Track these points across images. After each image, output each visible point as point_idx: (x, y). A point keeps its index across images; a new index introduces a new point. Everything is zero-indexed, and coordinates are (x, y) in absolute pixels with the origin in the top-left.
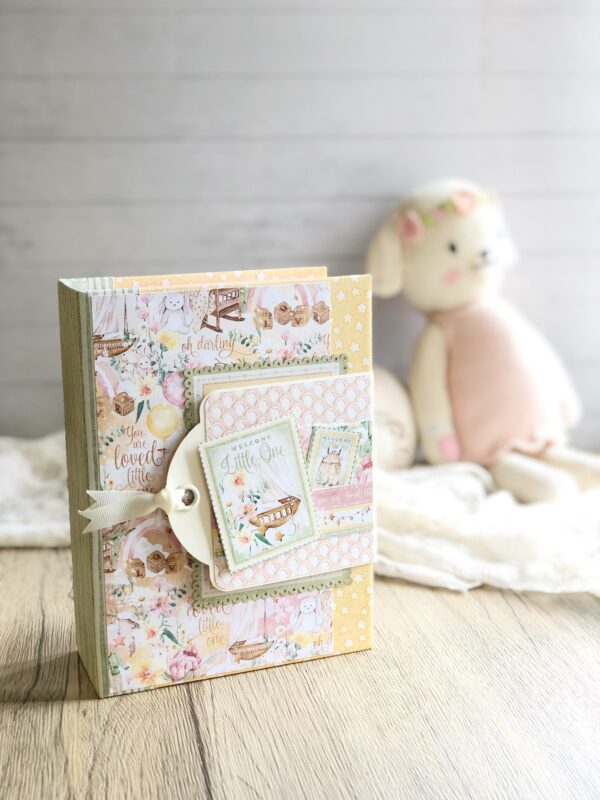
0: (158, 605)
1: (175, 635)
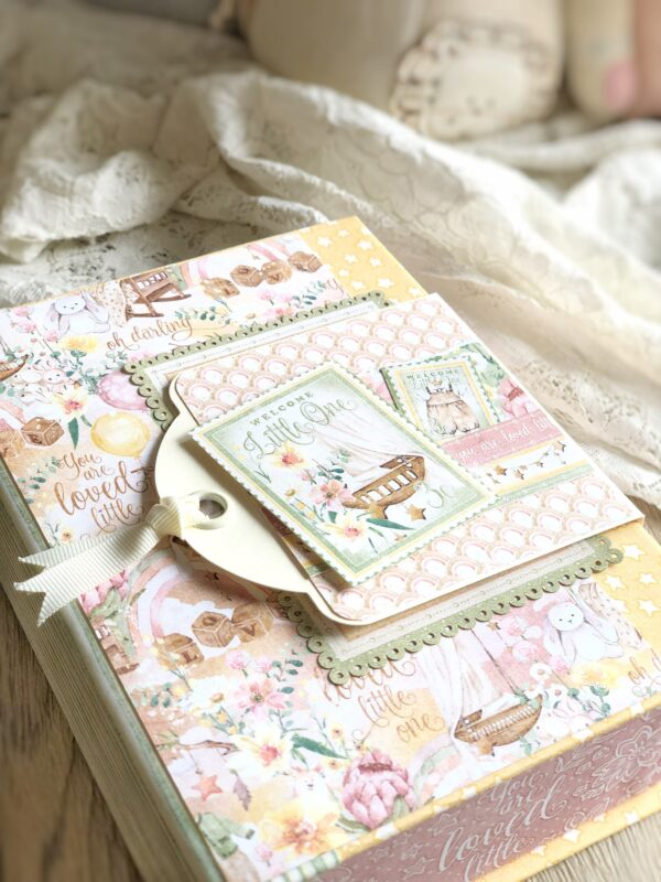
0: (257, 699)
1: (323, 742)
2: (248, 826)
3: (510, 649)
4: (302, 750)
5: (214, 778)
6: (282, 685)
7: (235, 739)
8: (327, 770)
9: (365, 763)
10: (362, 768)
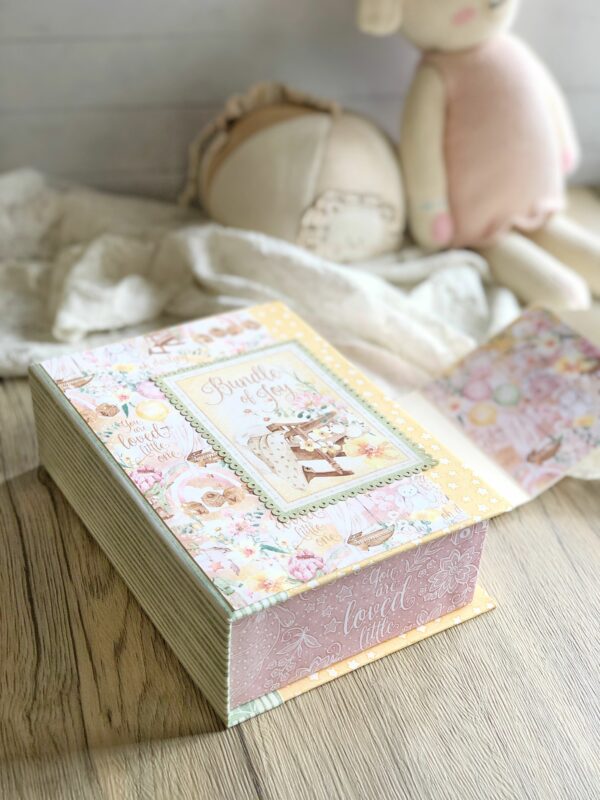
0: (240, 529)
1: (277, 547)
2: (239, 582)
3: (377, 505)
4: (266, 550)
5: (220, 563)
6: (253, 523)
7: (230, 546)
8: (281, 559)
9: (300, 555)
10: (298, 557)
